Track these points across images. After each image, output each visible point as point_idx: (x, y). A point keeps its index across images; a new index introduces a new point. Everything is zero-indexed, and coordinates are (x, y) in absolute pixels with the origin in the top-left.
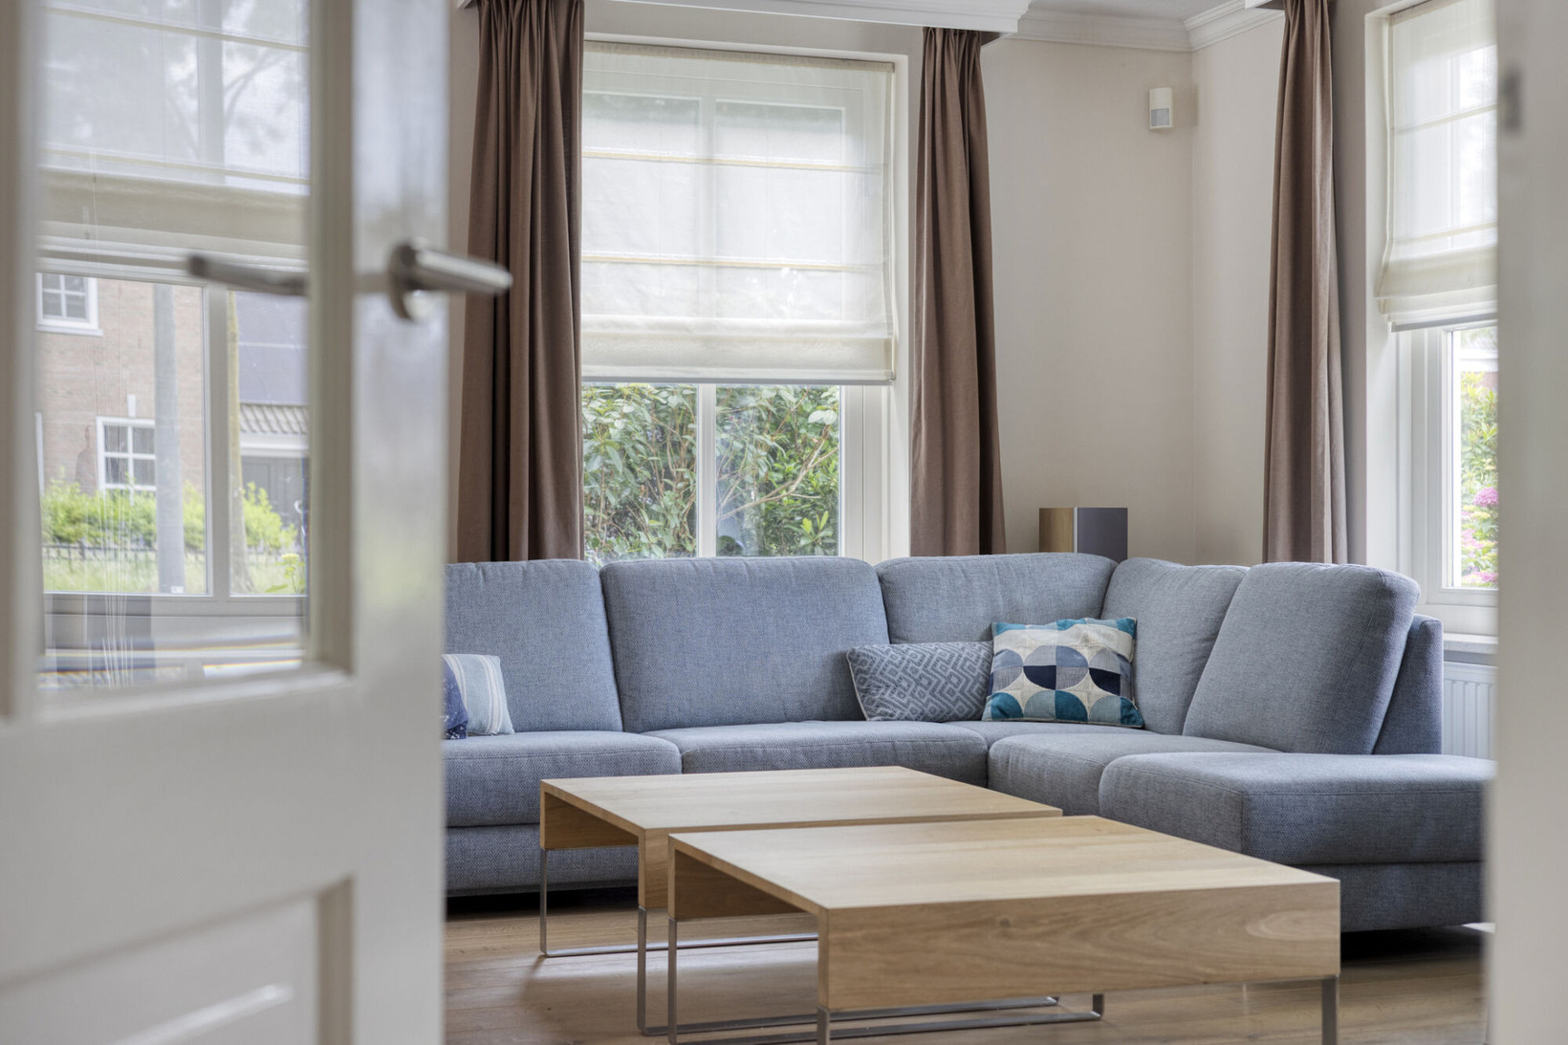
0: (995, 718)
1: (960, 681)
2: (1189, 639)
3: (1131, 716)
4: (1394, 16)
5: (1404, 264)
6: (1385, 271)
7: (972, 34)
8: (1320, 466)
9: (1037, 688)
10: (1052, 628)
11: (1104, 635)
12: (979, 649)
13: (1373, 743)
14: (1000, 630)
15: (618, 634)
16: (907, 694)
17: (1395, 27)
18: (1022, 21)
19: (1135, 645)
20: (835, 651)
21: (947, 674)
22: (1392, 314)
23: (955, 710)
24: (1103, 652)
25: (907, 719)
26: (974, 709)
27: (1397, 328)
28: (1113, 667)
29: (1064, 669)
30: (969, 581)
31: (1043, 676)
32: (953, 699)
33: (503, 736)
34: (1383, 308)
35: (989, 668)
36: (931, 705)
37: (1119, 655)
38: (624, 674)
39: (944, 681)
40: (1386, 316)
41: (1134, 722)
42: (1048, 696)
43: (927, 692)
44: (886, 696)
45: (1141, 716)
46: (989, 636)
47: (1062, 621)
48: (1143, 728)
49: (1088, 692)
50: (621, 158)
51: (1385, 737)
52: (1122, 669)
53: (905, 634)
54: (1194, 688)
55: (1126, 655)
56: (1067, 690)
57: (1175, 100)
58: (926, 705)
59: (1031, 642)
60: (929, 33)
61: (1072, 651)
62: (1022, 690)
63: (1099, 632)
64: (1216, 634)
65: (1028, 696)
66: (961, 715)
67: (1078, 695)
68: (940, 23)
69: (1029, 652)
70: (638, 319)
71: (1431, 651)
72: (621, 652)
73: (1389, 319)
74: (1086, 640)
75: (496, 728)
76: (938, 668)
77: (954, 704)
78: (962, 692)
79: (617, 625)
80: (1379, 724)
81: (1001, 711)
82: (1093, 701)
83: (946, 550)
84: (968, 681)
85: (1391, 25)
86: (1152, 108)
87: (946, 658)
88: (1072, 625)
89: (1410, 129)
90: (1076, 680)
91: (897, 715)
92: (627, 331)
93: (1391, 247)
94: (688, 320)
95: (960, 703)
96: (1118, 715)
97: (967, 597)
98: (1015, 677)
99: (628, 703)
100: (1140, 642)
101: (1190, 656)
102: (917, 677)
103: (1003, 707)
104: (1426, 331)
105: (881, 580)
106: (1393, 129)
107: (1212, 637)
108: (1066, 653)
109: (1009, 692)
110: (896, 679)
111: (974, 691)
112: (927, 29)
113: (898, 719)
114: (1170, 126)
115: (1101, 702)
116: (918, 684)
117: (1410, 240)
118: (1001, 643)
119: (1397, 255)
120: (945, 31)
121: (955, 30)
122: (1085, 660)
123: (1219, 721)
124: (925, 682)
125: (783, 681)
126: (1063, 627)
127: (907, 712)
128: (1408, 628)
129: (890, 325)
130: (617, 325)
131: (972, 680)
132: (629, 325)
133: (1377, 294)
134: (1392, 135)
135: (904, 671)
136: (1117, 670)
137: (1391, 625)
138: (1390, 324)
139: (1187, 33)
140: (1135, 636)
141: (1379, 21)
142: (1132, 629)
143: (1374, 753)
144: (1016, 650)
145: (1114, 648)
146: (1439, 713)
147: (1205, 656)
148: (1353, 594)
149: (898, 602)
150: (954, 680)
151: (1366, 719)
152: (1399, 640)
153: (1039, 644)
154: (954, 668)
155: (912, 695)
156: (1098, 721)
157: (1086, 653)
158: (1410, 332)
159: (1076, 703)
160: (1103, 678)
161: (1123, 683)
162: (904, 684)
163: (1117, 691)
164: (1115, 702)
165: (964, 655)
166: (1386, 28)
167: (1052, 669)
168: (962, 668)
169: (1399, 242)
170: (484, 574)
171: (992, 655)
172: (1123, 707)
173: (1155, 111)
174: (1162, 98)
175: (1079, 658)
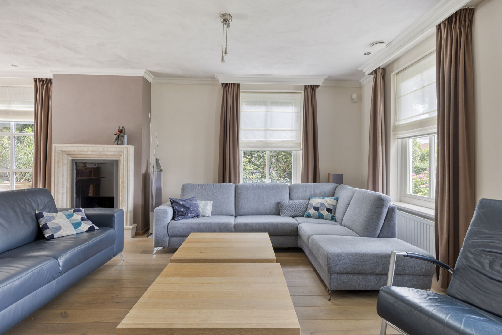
0: (306, 217)
1: (301, 208)
2: (345, 204)
3: (333, 218)
4: (398, 73)
5: (398, 125)
6: (395, 127)
7: (314, 86)
8: (378, 167)
9: (315, 211)
10: (321, 198)
11: (331, 201)
12: (306, 202)
13: (378, 234)
14: (311, 198)
15: (236, 197)
16: (289, 211)
17: (398, 76)
18: (323, 83)
19: (337, 203)
20: (277, 202)
21: (298, 207)
22: (397, 136)
23: (299, 214)
24: (329, 204)
25: (288, 216)
26: (303, 214)
27: (398, 139)
28: (331, 208)
29: (321, 208)
30: (306, 188)
31: (316, 209)
32: (299, 212)
33: (208, 217)
34: (395, 135)
35: (307, 206)
36: (294, 213)
37: (333, 205)
38: (236, 205)
39: (297, 208)
40: (395, 136)
41: (334, 220)
42: (317, 213)
43: (293, 211)
44: (285, 211)
45: (335, 218)
46: (309, 199)
47: (323, 197)
48: (336, 221)
49: (325, 213)
50: (251, 112)
51: (381, 233)
52: (333, 208)
53: (292, 198)
54: (344, 215)
55: (335, 205)
56: (320, 212)
57: (357, 96)
58: (293, 213)
59: (316, 201)
60: (305, 86)
61: (323, 204)
62: (312, 211)
63: (329, 200)
64: (350, 203)
65: (313, 213)
66: (300, 216)
67: (323, 213)
68: (307, 84)
69: (315, 203)
70: (254, 140)
71: (394, 213)
72: (236, 201)
73: (396, 137)
74: (327, 202)
75: (207, 216)
76: (296, 206)
77: (299, 213)
78: (301, 211)
79: (237, 195)
80: (380, 230)
81: (307, 216)
82: (326, 215)
83: (307, 182)
84: (302, 209)
85: (397, 76)
86: (353, 98)
87: (298, 204)
88: (325, 198)
89: (401, 97)
90: (323, 210)
91: (286, 215)
92: (251, 142)
93: (396, 122)
94: (263, 140)
95: (300, 213)
96: (330, 218)
97: (306, 191)
98: (311, 209)
99: (236, 210)
100: (338, 202)
101: (345, 207)
102: (292, 208)
103: (308, 214)
104: (404, 139)
105: (289, 188)
106: (397, 97)
107: (349, 204)
108: (322, 204)
109: (310, 212)
110: (287, 208)
111: (303, 211)
112: (305, 85)
113: (286, 216)
114: (356, 101)
115: (327, 215)
116: (292, 209)
117: (400, 120)
118: (311, 201)
119: (397, 123)
120: (308, 85)
121: (310, 85)
122: (326, 206)
123: (347, 224)
124: (293, 209)
125: (266, 207)
126: (323, 198)
127: (288, 215)
128: (388, 208)
129: (301, 140)
130: (250, 141)
131: (303, 208)
132: (252, 141)
133: (393, 131)
134: (397, 98)
135: (289, 206)
136: (332, 208)
137: (383, 207)
138: (396, 138)
139: (360, 83)
140: (337, 201)
141: (394, 75)
142: (337, 200)
143: (378, 237)
144: (313, 203)
145: (332, 204)
146: (396, 228)
147: (347, 208)
148: (374, 200)
149: (292, 192)
150: (299, 208)
151: (376, 229)
152: (385, 211)
153: (317, 202)
154: (300, 206)
155: (290, 211)
156: (326, 219)
157: (326, 204)
158: (401, 139)
159: (322, 215)
160: (329, 210)
161: (333, 211)
162: (289, 209)
163: (331, 213)
164: (330, 215)
165: (303, 203)
166: (396, 76)
167: (318, 207)
168: (301, 206)
169: (398, 121)
170: (214, 186)
171: (308, 203)
172: (332, 216)
173: (353, 99)
174: (355, 96)
175: (324, 205)
